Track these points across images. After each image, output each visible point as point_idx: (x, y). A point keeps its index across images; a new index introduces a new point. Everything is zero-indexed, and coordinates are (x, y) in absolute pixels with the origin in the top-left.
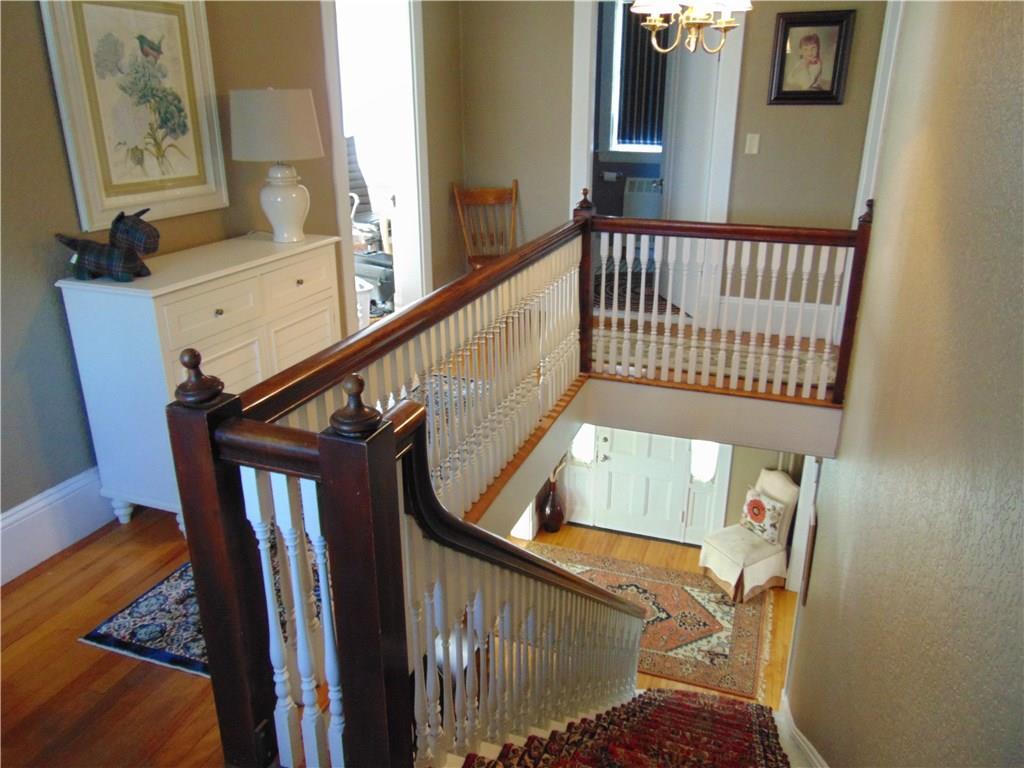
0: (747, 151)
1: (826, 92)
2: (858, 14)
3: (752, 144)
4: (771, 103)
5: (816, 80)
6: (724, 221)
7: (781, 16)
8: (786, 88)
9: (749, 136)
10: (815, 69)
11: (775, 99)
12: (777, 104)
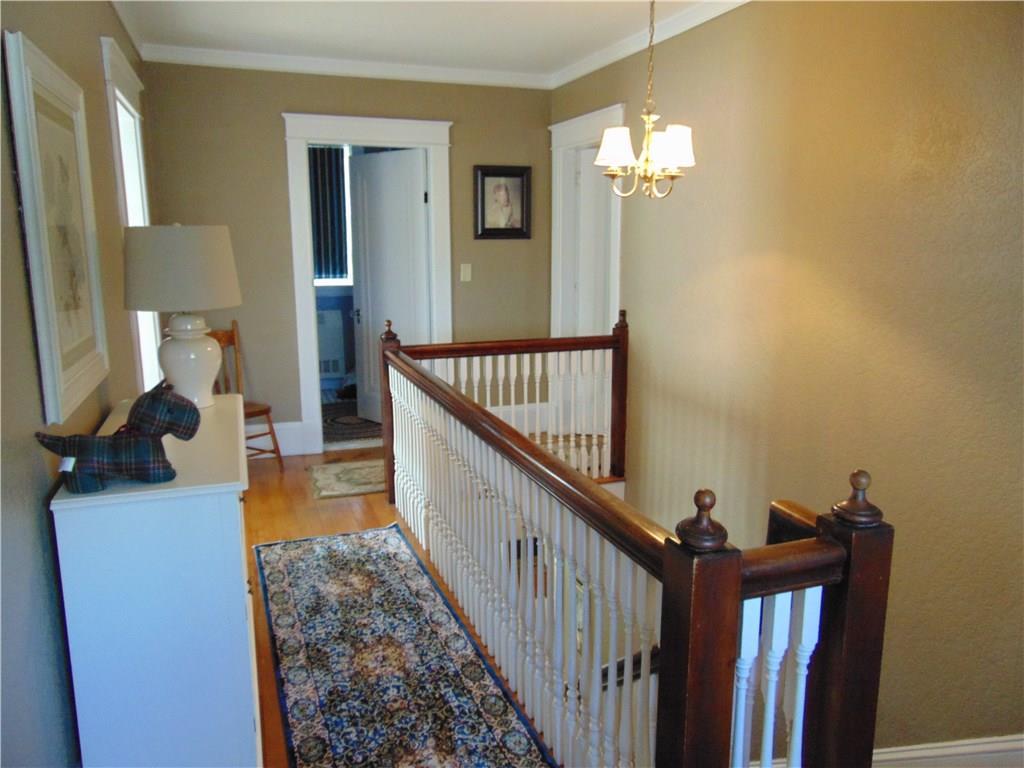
0: (462, 279)
1: (517, 230)
2: (533, 170)
3: (466, 273)
4: (477, 237)
5: (509, 220)
6: (450, 341)
7: (477, 168)
8: (487, 226)
9: (462, 266)
10: (507, 211)
11: (482, 234)
12: (484, 238)
